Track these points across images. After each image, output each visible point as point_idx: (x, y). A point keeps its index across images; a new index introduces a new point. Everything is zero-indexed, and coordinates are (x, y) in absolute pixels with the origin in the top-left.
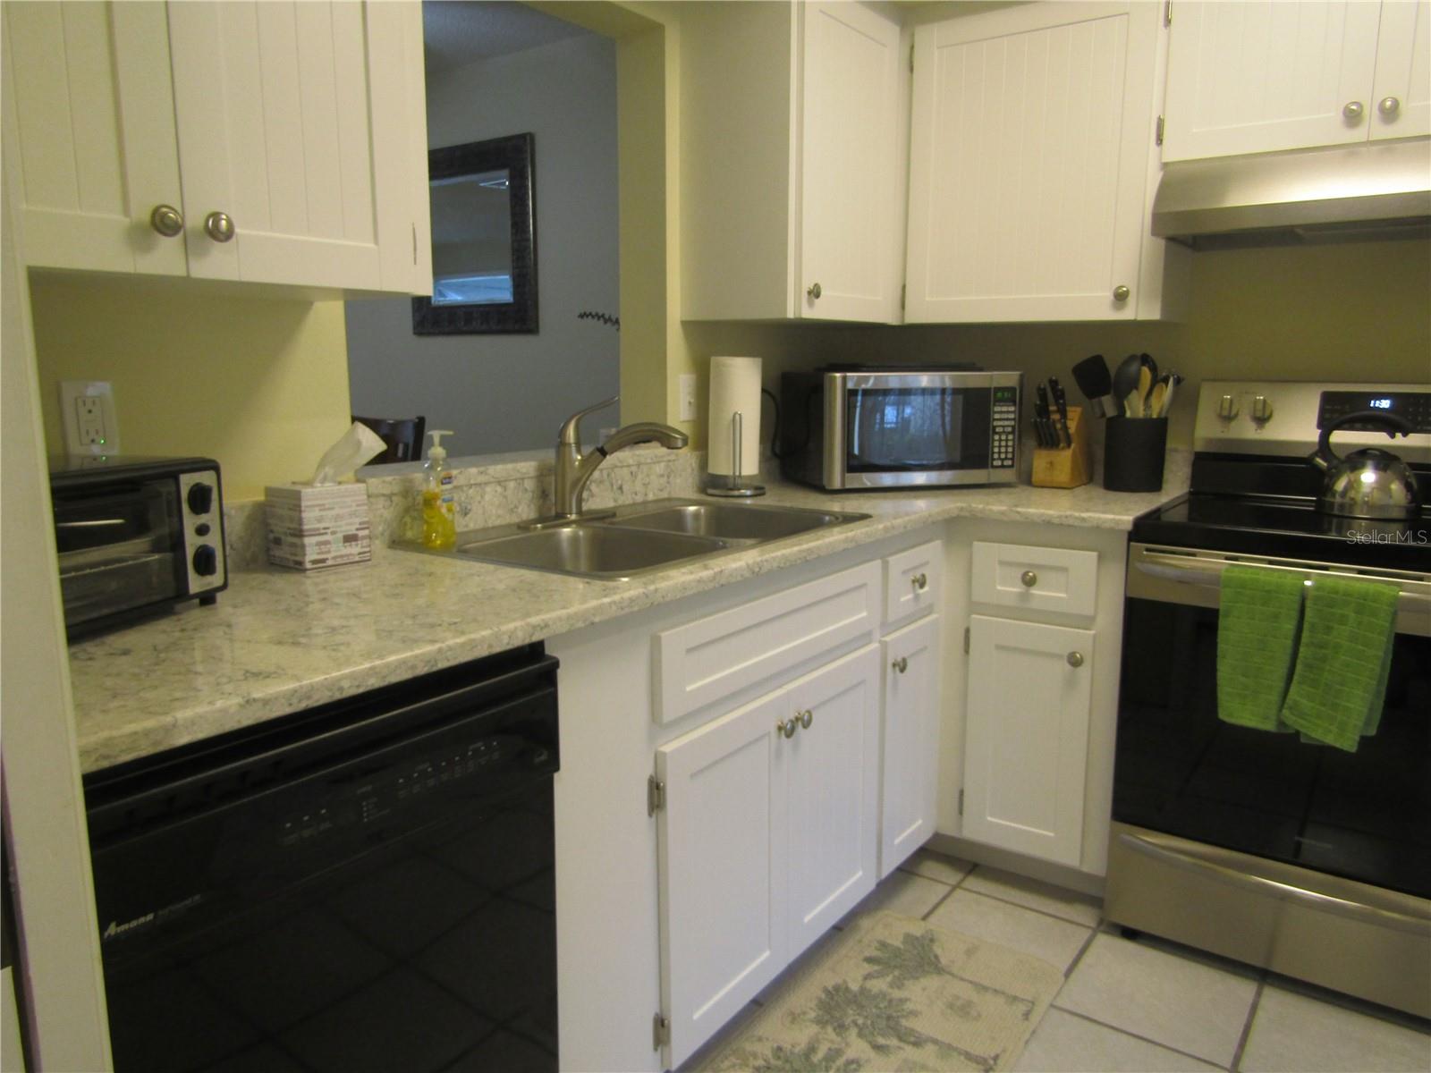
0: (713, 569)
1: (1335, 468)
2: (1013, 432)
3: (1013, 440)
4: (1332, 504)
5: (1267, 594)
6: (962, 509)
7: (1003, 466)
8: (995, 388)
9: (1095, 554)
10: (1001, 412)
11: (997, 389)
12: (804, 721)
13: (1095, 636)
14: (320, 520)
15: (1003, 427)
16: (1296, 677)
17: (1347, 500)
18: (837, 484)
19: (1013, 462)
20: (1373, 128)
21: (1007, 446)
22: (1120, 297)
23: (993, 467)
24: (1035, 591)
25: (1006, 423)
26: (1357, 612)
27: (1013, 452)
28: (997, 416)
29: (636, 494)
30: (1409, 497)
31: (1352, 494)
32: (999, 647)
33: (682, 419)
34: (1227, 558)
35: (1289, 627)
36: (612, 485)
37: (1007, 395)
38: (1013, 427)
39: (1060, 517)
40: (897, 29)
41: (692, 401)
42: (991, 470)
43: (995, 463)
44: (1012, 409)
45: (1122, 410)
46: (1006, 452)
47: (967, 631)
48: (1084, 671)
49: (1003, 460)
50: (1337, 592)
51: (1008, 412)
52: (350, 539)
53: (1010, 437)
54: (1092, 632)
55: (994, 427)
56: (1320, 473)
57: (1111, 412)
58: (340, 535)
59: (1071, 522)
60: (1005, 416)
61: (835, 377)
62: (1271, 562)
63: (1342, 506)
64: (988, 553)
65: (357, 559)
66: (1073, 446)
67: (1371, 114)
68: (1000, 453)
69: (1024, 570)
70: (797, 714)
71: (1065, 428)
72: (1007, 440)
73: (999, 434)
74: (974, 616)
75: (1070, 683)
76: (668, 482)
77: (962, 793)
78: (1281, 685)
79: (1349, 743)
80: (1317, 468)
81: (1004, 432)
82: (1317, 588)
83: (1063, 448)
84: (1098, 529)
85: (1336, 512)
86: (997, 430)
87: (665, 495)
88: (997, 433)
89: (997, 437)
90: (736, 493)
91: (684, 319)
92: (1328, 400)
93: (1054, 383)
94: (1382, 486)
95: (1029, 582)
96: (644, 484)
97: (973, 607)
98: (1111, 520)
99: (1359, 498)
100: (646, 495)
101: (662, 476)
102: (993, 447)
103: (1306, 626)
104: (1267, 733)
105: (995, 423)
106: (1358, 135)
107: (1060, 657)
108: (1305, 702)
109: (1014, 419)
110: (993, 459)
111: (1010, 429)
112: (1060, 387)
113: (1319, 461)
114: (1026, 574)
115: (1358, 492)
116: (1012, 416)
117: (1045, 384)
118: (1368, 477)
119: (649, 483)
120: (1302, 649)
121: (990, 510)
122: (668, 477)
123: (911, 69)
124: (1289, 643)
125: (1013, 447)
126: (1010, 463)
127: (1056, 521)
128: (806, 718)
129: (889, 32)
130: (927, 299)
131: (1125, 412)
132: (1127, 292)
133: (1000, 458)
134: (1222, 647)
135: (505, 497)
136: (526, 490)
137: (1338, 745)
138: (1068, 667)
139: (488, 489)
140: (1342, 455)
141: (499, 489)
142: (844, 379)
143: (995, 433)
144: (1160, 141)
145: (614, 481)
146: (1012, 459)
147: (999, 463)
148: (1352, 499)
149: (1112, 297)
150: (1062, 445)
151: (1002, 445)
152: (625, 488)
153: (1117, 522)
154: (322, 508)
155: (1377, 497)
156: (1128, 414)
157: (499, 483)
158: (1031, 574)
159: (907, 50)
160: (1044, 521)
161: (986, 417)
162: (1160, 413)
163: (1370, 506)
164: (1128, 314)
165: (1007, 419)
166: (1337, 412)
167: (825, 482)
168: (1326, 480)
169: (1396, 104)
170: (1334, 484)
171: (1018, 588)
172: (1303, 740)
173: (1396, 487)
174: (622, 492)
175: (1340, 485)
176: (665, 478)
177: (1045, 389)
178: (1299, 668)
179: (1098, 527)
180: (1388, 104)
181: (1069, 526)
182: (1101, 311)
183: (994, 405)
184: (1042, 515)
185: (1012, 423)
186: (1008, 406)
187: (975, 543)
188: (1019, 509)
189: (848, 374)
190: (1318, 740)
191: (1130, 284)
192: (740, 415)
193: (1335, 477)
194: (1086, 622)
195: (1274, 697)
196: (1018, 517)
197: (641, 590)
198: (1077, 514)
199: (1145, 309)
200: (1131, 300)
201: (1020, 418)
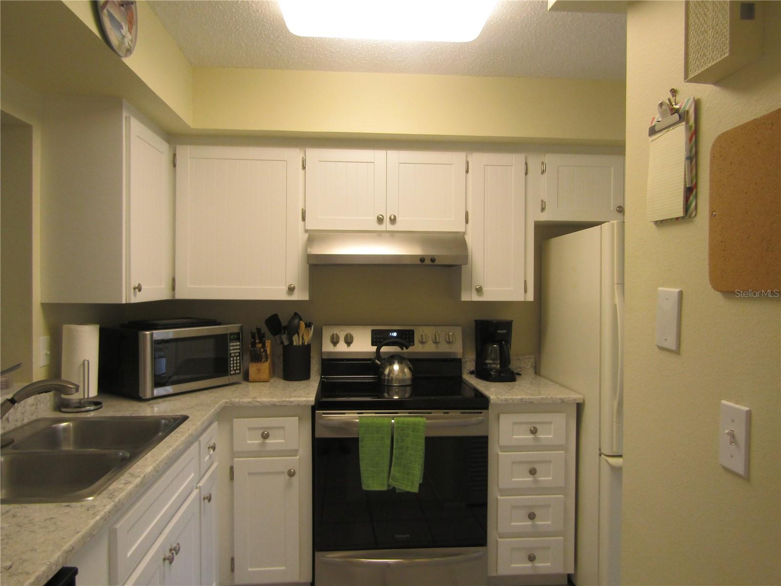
0: (139, 476)
1: (384, 364)
2: (239, 356)
3: (240, 359)
4: (385, 379)
5: (379, 428)
6: (227, 403)
7: (235, 374)
9: (297, 418)
10: (233, 346)
11: (231, 334)
12: (175, 550)
13: (299, 459)
15: (235, 353)
16: (393, 464)
17: (390, 378)
18: (149, 396)
19: (240, 371)
20: (387, 226)
21: (237, 363)
22: (291, 290)
23: (231, 375)
24: (268, 441)
25: (236, 351)
26: (413, 431)
27: (240, 366)
28: (231, 348)
29: (17, 421)
30: (412, 374)
31: (392, 375)
32: (250, 474)
33: (42, 365)
34: (358, 413)
35: (388, 442)
37: (237, 337)
38: (239, 353)
39: (279, 402)
40: (168, 145)
41: (49, 353)
42: (229, 376)
43: (232, 373)
44: (238, 343)
45: (291, 342)
46: (237, 366)
47: (232, 468)
48: (295, 479)
49: (235, 370)
50: (405, 424)
51: (236, 345)
53: (238, 358)
54: (298, 457)
55: (230, 354)
56: (378, 367)
57: (286, 343)
59: (285, 404)
60: (235, 348)
61: (146, 334)
62: (376, 413)
63: (388, 380)
64: (241, 424)
66: (269, 360)
67: (387, 220)
68: (233, 367)
69: (261, 432)
70: (170, 547)
71: (265, 351)
72: (237, 360)
73: (233, 357)
74: (235, 459)
75: (289, 485)
76: (36, 409)
77: (233, 559)
78: (388, 468)
79: (415, 489)
80: (377, 364)
81: (235, 356)
82: (398, 423)
83: (264, 362)
84: (298, 406)
85: (386, 384)
86: (232, 355)
87: (34, 418)
89: (232, 359)
90: (83, 409)
91: (42, 302)
92: (374, 333)
93: (259, 330)
94: (402, 370)
95: (265, 436)
96: (22, 413)
97: (234, 454)
98: (305, 401)
99: (394, 377)
101: (33, 405)
103: (395, 441)
104: (383, 492)
105: (231, 352)
106: (382, 228)
107: (283, 473)
108: (397, 474)
109: (239, 349)
110: (231, 371)
111: (238, 354)
112: (263, 332)
113: (377, 361)
114: (263, 433)
115: (393, 374)
116: (238, 347)
117: (254, 331)
118: (396, 367)
119: (25, 412)
120: (394, 451)
121: (243, 401)
122: (36, 405)
123: (175, 165)
124: (389, 449)
125: (240, 363)
126: (238, 371)
127: (278, 404)
128: (177, 548)
129: (164, 147)
130: (189, 286)
131: (293, 342)
132: (294, 287)
133: (234, 370)
134: (361, 455)
137: (412, 491)
138: (287, 477)
140: (386, 357)
142: (152, 335)
143: (231, 357)
144: (304, 219)
146: (240, 369)
147: (233, 372)
148: (392, 377)
149: (287, 289)
150: (263, 360)
151: (234, 363)
153: (308, 401)
155: (401, 376)
156: (295, 344)
158: (266, 432)
159: (171, 157)
160: (272, 404)
161: (226, 349)
162: (308, 342)
163: (400, 380)
164: (295, 297)
165: (237, 349)
166: (378, 339)
167: (141, 395)
168: (381, 369)
169: (395, 217)
170: (384, 371)
171: (259, 441)
172: (397, 491)
173: (406, 370)
174: (8, 422)
175: (387, 371)
177: (255, 333)
178: (394, 459)
179: (299, 405)
180: (392, 217)
181: (284, 405)
182: (283, 296)
183: (230, 342)
184: (271, 401)
185: (239, 351)
186: (236, 342)
187: (235, 420)
188: (258, 400)
189: (154, 332)
190: (403, 490)
191: (294, 283)
192: (88, 360)
193: (384, 369)
194: (294, 453)
195: (386, 475)
196: (258, 404)
197: (112, 504)
198: (288, 400)
199: (301, 295)
200: (296, 291)
201: (242, 348)
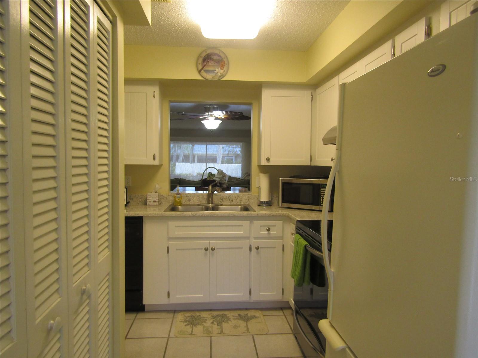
8: (321, 184)
10: (323, 191)
12: (212, 249)
14: (150, 198)
18: (280, 206)
25: (324, 194)
28: (322, 192)
29: (237, 202)
33: (257, 187)
36: (229, 200)
37: (324, 186)
41: (259, 183)
52: (154, 201)
58: (153, 201)
61: (280, 179)
65: (156, 205)
86: (322, 195)
88: (322, 196)
89: (322, 197)
90: (261, 205)
96: (240, 200)
100: (241, 203)
102: (321, 200)
105: (321, 194)
110: (321, 204)
122: (249, 200)
130: (316, 159)
135: (199, 199)
136: (205, 198)
139: (195, 197)
141: (198, 197)
142: (282, 180)
145: (230, 199)
152: (234, 201)
154: (150, 196)
157: (198, 196)
161: (318, 192)
176: (248, 200)
183: (321, 189)
186: (324, 189)
192: (260, 187)
